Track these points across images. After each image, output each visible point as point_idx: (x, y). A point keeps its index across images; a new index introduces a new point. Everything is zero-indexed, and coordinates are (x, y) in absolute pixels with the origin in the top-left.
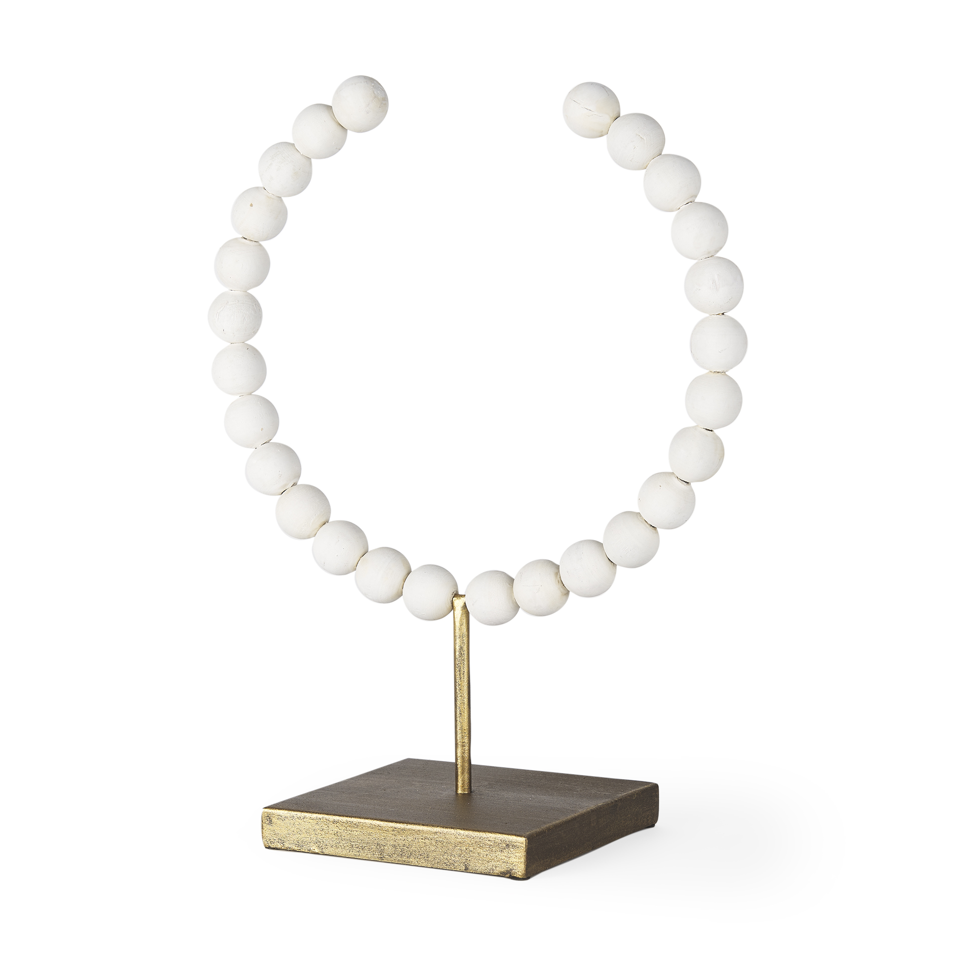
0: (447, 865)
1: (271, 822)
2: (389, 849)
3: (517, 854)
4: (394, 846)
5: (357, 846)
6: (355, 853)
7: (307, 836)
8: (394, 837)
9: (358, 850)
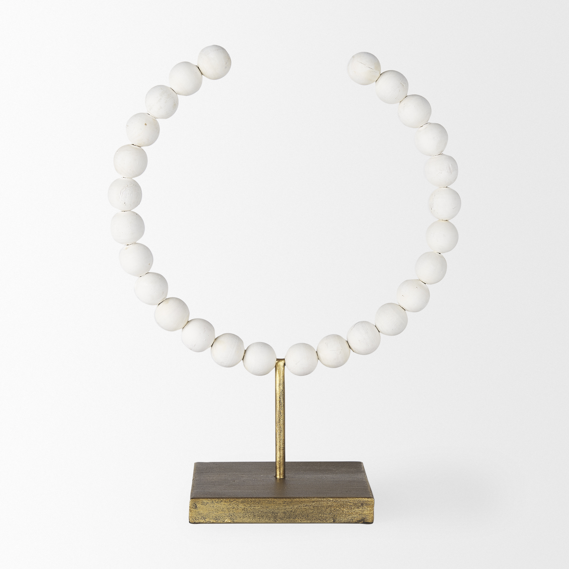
0: (321, 520)
1: (196, 507)
2: (280, 515)
3: (368, 509)
4: (284, 513)
5: (258, 515)
6: (257, 520)
7: (223, 513)
8: (284, 507)
9: (259, 517)
